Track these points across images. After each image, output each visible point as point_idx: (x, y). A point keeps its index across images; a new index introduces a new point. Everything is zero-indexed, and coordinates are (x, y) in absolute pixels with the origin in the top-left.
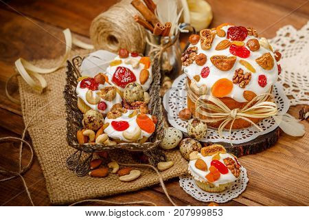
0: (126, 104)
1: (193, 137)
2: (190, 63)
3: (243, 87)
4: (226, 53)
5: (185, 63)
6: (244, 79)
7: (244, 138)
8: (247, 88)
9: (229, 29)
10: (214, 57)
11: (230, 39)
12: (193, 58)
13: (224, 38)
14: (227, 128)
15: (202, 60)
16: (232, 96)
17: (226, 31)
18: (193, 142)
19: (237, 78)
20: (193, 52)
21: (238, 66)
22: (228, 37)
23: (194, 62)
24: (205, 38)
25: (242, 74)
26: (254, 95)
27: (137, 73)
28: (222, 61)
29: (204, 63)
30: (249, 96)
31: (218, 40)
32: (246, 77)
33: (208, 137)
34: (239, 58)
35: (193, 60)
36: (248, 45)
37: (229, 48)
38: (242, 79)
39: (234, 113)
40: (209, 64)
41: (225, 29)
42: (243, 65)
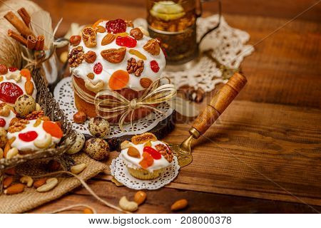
1: (97, 136)
2: (79, 63)
3: (139, 75)
4: (114, 46)
5: (74, 64)
6: (138, 67)
7: (146, 127)
8: (143, 76)
9: (107, 24)
10: (103, 52)
11: (112, 33)
12: (81, 57)
13: (106, 34)
14: (127, 121)
15: (91, 58)
16: (131, 86)
17: (104, 26)
18: (99, 140)
19: (132, 68)
20: (79, 51)
21: (129, 56)
22: (109, 31)
23: (84, 61)
24: (89, 36)
25: (135, 62)
26: (150, 82)
27: (22, 86)
28: (113, 54)
29: (94, 60)
30: (146, 83)
31: (101, 36)
32: (139, 64)
33: (111, 134)
34: (128, 49)
35: (82, 60)
36: (131, 35)
37: (115, 41)
38: (135, 68)
39: (134, 103)
40: (100, 59)
41: (103, 24)
42: (133, 54)
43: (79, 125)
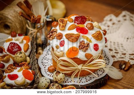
0: (16, 64)
1: (56, 82)
2: (53, 39)
3: (85, 51)
4: (74, 32)
5: (51, 39)
7: (87, 81)
8: (87, 52)
9: (75, 18)
10: (67, 35)
11: (76, 23)
12: (55, 35)
13: (73, 23)
14: (76, 76)
15: (60, 36)
16: (79, 57)
17: (74, 19)
18: (57, 85)
19: (81, 46)
20: (55, 32)
21: (81, 39)
22: (75, 22)
24: (61, 23)
25: (84, 44)
26: (92, 56)
27: (22, 46)
28: (72, 37)
29: (61, 38)
30: (89, 56)
31: (69, 24)
32: (86, 45)
33: (66, 82)
34: (81, 34)
35: (55, 37)
36: (86, 26)
37: (75, 29)
38: (84, 47)
39: (80, 67)
40: (64, 38)
41: (73, 17)
42: (84, 38)
43: (50, 74)
